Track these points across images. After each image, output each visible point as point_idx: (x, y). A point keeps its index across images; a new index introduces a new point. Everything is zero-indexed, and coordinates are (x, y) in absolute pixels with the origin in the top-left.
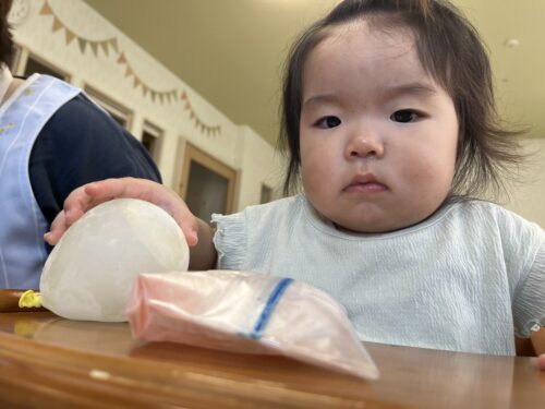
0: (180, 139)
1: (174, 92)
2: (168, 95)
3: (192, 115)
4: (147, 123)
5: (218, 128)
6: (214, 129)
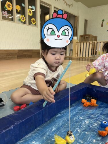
3: (65, 2)
4: (55, 7)
5: (72, 4)
6: (71, 5)
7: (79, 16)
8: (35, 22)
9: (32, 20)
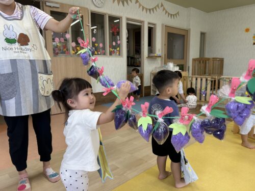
1: (158, 6)
2: (155, 8)
3: (166, 12)
4: (149, 23)
5: (178, 13)
6: (176, 14)
7: (190, 29)
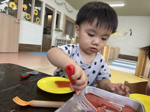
0: (64, 15)
2: (62, 4)
4: (58, 11)
6: (71, 11)
8: (39, 21)
9: (37, 19)
